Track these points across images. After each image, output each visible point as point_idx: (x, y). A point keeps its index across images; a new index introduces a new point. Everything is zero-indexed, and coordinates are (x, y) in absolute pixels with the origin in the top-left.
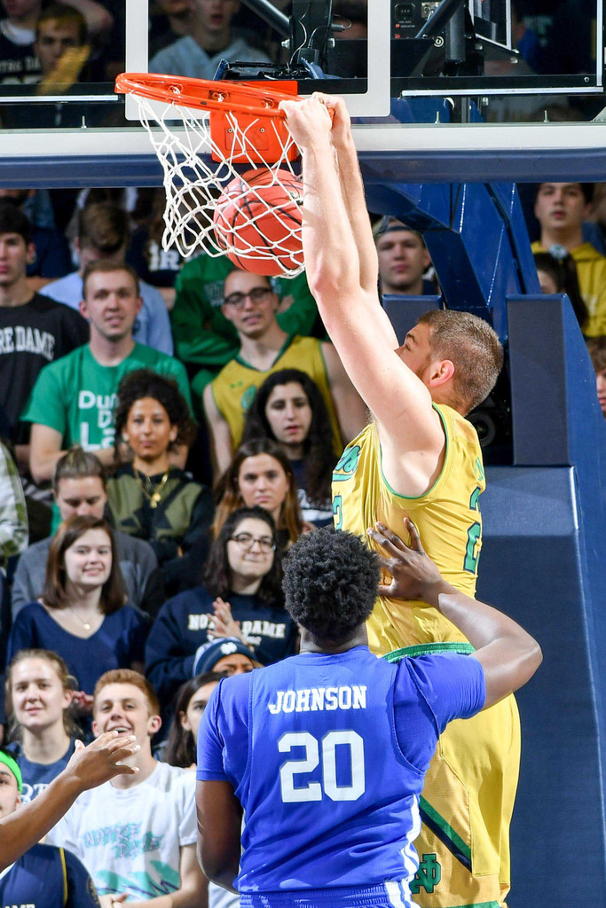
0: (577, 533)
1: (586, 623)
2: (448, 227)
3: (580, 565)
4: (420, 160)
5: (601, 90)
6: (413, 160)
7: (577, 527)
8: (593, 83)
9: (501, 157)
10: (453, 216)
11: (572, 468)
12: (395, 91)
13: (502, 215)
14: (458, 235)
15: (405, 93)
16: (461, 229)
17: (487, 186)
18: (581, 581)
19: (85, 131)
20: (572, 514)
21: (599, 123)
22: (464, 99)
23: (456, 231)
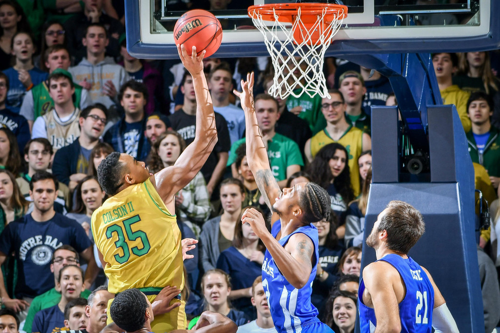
0: (460, 213)
1: (464, 253)
2: (400, 74)
3: (461, 227)
4: (387, 43)
5: (470, 10)
6: (385, 43)
7: (460, 210)
8: (466, 7)
9: (425, 41)
10: (403, 70)
11: (458, 183)
12: (376, 12)
13: (425, 69)
14: (405, 78)
15: (381, 13)
16: (406, 75)
17: (417, 55)
18: (462, 234)
19: (235, 31)
20: (458, 204)
21: (469, 25)
22: (407, 15)
23: (404, 76)
